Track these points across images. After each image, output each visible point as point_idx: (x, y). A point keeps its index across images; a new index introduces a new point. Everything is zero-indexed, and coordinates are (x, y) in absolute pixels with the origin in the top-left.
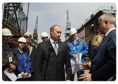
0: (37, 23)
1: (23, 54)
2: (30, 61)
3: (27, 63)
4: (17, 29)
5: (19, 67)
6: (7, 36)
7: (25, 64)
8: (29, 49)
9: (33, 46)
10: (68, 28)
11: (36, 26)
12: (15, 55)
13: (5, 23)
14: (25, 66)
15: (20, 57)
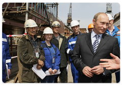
0: (71, 7)
1: (50, 47)
2: (59, 55)
3: (56, 57)
4: (46, 17)
5: (46, 62)
6: (32, 28)
7: (54, 59)
8: (58, 41)
9: (63, 37)
10: (109, 10)
11: (70, 10)
12: (41, 49)
13: (31, 12)
14: (53, 62)
15: (47, 51)
